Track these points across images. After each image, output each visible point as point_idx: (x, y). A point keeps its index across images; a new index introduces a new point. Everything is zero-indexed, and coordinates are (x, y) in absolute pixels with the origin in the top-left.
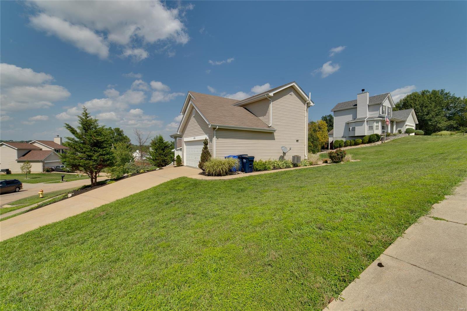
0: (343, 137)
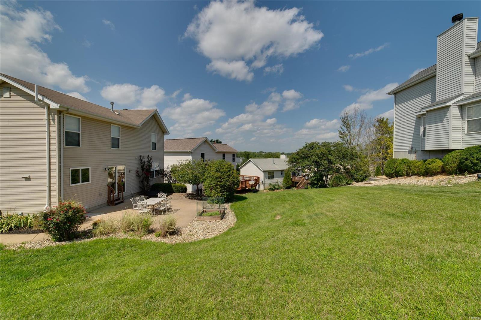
0: (411, 151)
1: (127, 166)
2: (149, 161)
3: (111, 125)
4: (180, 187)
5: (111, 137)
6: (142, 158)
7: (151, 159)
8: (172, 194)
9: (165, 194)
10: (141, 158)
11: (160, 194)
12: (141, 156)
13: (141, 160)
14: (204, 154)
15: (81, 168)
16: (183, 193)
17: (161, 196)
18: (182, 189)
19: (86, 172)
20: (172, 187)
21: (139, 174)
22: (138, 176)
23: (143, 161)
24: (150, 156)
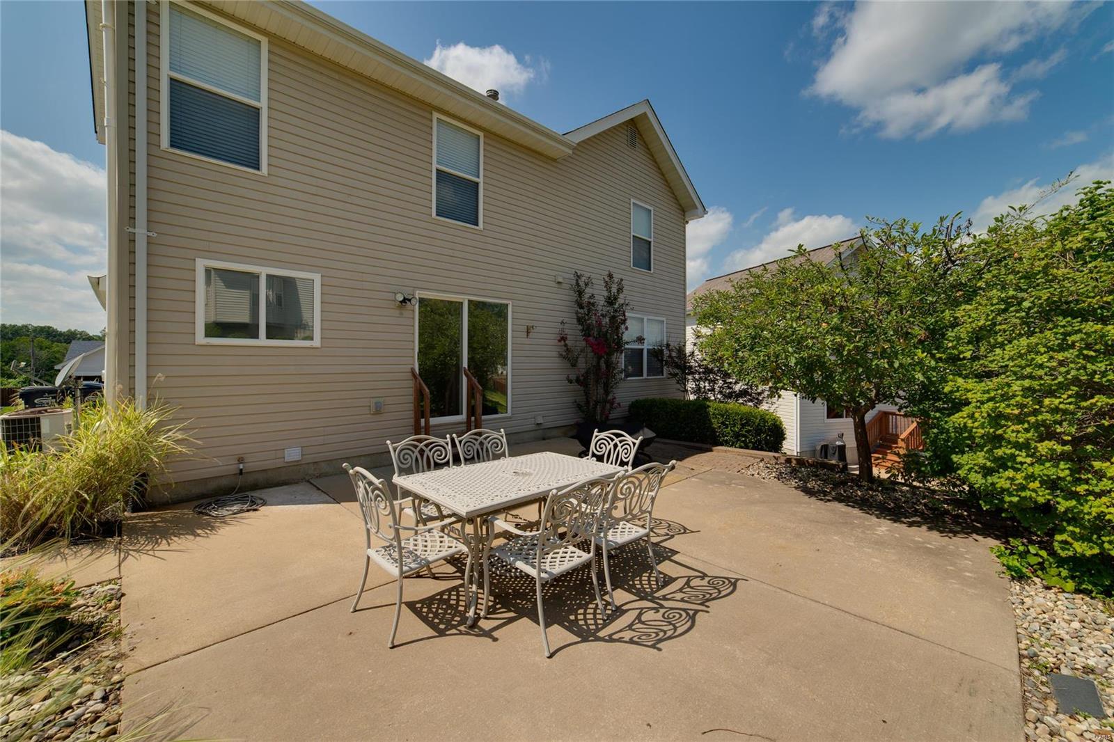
1: (513, 306)
2: (611, 301)
3: (436, 115)
4: (747, 420)
5: (435, 166)
6: (583, 286)
7: (620, 290)
8: (711, 451)
9: (629, 439)
10: (578, 284)
11: (602, 435)
12: (578, 277)
13: (580, 292)
15: (264, 271)
16: (762, 449)
17: (604, 451)
18: (758, 431)
20: (708, 414)
21: (568, 350)
22: (569, 357)
23: (586, 298)
24: (616, 277)
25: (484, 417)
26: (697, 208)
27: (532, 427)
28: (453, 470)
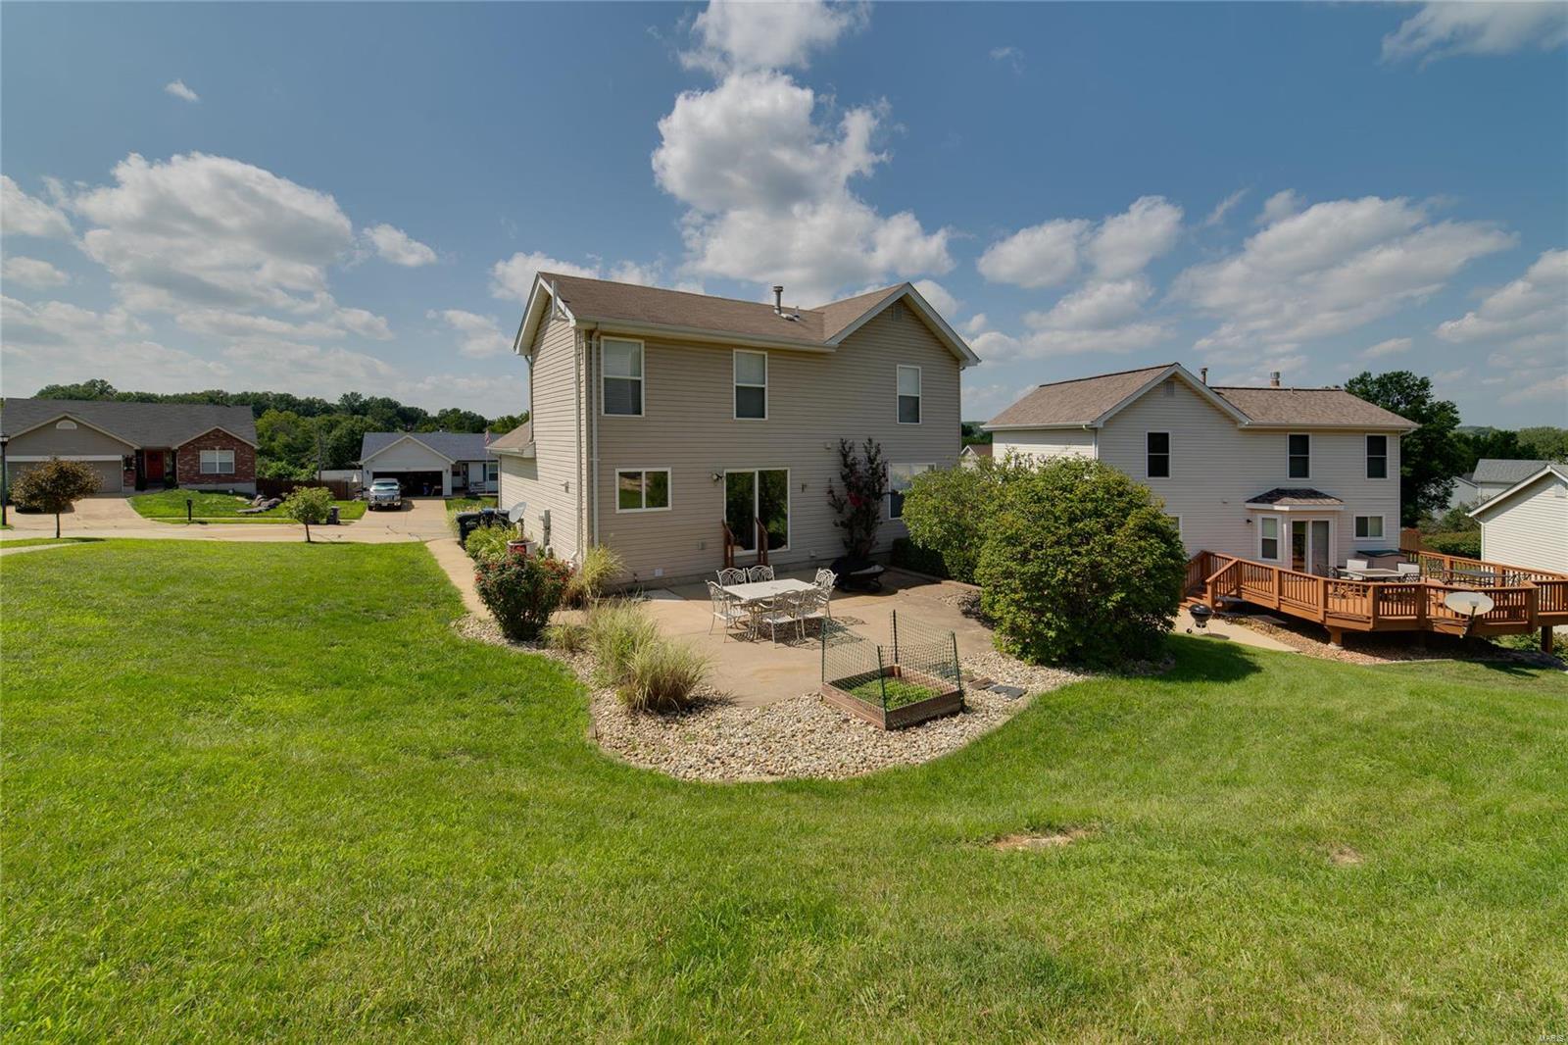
1: (791, 471)
2: (871, 460)
3: (735, 350)
5: (735, 384)
6: (847, 450)
7: (878, 451)
10: (843, 447)
12: (843, 444)
13: (845, 456)
14: (1165, 436)
15: (644, 470)
19: (659, 483)
21: (835, 500)
22: (837, 505)
23: (849, 459)
24: (875, 442)
25: (769, 552)
26: (968, 359)
27: (808, 558)
28: (746, 585)
